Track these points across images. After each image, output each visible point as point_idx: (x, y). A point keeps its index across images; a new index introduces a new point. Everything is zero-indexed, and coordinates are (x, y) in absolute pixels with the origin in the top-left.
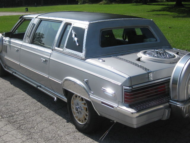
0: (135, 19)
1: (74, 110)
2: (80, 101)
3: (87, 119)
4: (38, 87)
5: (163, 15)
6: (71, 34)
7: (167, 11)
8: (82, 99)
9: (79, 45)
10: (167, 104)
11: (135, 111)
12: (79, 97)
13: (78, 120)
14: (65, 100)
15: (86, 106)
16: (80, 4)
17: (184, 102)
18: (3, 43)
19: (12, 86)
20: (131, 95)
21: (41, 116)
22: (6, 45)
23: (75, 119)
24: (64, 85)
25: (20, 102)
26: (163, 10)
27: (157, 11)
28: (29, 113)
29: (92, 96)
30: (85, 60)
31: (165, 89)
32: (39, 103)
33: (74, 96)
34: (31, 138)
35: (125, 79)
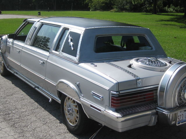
0: (132, 27)
1: (66, 112)
2: (72, 103)
3: (78, 121)
4: (36, 88)
5: (171, 25)
6: (68, 38)
7: (175, 22)
8: (74, 101)
9: (74, 50)
10: (154, 111)
11: (120, 116)
12: (71, 99)
13: (69, 121)
14: (59, 101)
15: (77, 109)
16: (92, 11)
17: (170, 110)
18: (7, 44)
19: (13, 86)
20: (117, 100)
21: (36, 116)
22: (10, 46)
23: (67, 120)
24: (58, 87)
25: (18, 101)
26: (171, 20)
27: (165, 21)
28: (24, 112)
29: (82, 98)
30: (78, 64)
31: (153, 96)
32: (36, 104)
33: (67, 98)
34: (23, 136)
35: (113, 84)
